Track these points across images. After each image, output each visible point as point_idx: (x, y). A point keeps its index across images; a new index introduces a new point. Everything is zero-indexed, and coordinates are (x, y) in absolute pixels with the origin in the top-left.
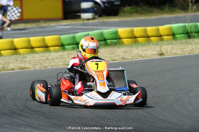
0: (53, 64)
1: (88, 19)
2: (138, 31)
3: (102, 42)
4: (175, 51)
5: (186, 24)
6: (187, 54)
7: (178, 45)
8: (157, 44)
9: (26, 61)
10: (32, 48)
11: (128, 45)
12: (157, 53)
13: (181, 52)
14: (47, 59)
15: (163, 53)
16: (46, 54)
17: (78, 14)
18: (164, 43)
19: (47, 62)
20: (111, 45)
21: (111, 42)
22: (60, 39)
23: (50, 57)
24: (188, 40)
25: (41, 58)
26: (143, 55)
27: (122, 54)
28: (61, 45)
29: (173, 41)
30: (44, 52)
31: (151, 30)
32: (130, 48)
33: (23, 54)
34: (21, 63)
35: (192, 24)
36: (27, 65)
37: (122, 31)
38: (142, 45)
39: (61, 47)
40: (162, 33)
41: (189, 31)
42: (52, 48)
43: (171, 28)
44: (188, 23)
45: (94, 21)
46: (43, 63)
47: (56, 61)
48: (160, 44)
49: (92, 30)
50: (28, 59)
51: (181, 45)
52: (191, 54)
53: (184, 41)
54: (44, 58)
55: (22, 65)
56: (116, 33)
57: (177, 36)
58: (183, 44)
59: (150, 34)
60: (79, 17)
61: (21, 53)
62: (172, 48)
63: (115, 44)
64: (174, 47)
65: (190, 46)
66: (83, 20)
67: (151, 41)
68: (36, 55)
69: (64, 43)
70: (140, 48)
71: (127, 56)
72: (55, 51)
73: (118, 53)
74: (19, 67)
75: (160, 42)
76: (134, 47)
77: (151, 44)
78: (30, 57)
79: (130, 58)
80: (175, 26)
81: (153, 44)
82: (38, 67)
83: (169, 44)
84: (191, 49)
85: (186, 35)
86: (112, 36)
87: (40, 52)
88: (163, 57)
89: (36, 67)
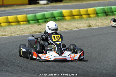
0: (22, 33)
1: (44, 4)
2: (75, 11)
3: (53, 19)
4: (98, 24)
5: (105, 7)
6: (105, 26)
7: (100, 20)
8: (87, 20)
9: (6, 31)
10: (10, 23)
11: (68, 21)
12: (87, 25)
13: (102, 25)
14: (19, 30)
15: (90, 25)
16: (18, 27)
17: (38, 1)
18: (91, 19)
19: (19, 31)
20: (58, 20)
21: (58, 19)
22: (26, 17)
23: (21, 29)
24: (106, 17)
25: (15, 29)
26: (78, 27)
27: (65, 26)
28: (27, 20)
29: (96, 18)
30: (17, 25)
31: (83, 11)
32: (70, 23)
33: (4, 27)
34: (3, 32)
35: (108, 7)
36: (6, 34)
37: (65, 12)
38: (78, 20)
39: (27, 22)
40: (90, 13)
41: (106, 11)
42: (22, 23)
43: (95, 10)
44: (106, 6)
45: (48, 5)
46: (16, 32)
47: (25, 31)
48: (89, 20)
49: (46, 11)
50: (7, 30)
51: (102, 20)
52: (108, 26)
53: (103, 18)
54: (17, 29)
55: (3, 34)
56: (61, 13)
57: (99, 14)
58: (103, 19)
59: (82, 13)
60: (38, 3)
61: (3, 26)
62: (96, 22)
63: (61, 20)
64: (97, 21)
65: (107, 21)
66: (41, 5)
67: (83, 18)
68: (12, 27)
69: (29, 19)
70: (76, 22)
71: (68, 27)
72: (23, 24)
73: (63, 25)
74: (1, 35)
75: (89, 18)
76: (73, 22)
77: (83, 19)
78: (8, 28)
79: (70, 28)
80: (97, 8)
81: (85, 20)
82: (13, 35)
83: (94, 20)
84: (108, 22)
85: (105, 14)
86: (59, 15)
87: (15, 25)
88: (91, 28)
89: (12, 34)
